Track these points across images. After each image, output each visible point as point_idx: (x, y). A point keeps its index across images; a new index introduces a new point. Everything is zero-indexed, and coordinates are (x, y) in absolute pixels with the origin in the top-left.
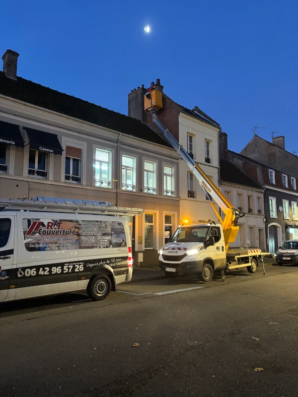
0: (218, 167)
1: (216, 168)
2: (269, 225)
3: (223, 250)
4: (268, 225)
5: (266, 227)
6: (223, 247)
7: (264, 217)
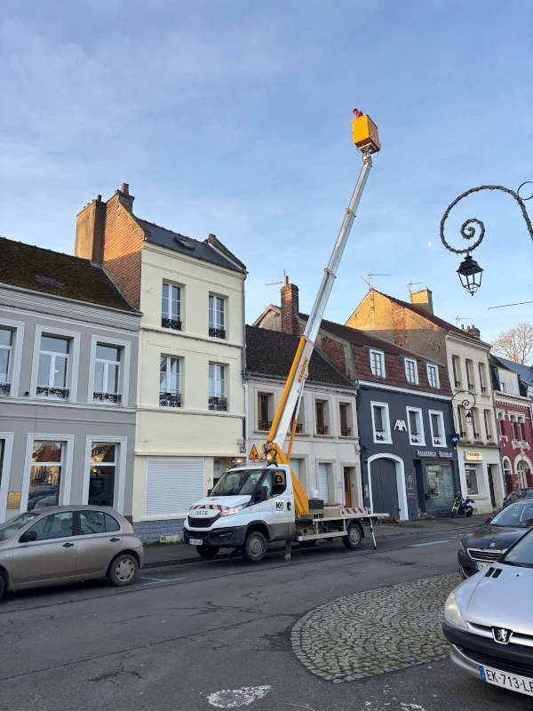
0: (241, 345)
1: (238, 347)
2: (370, 459)
3: (289, 509)
4: (367, 457)
5: (363, 463)
6: (289, 504)
7: (357, 442)
